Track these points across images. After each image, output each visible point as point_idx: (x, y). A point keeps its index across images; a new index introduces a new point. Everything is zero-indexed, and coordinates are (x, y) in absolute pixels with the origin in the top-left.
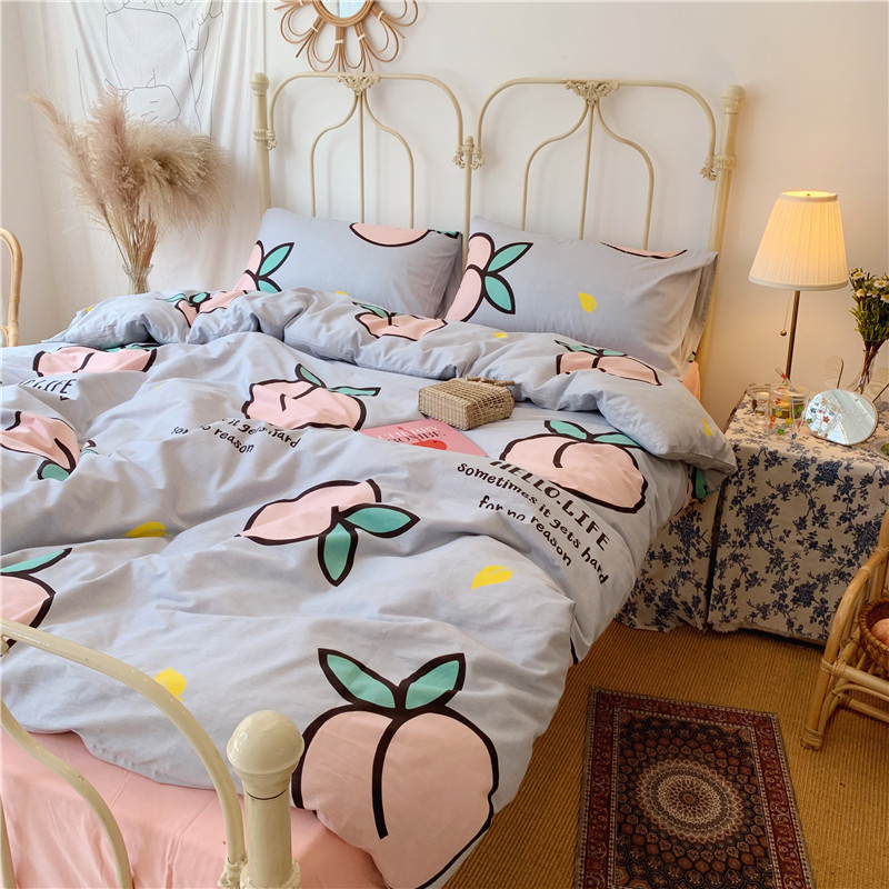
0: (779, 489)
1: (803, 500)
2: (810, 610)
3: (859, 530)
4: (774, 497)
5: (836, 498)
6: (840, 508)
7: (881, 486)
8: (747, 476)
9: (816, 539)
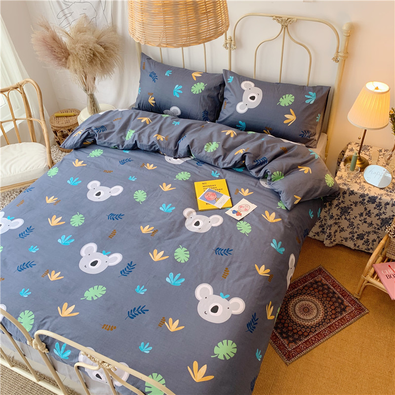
0: (353, 202)
1: (362, 208)
2: (363, 241)
3: (382, 219)
4: (351, 205)
5: (375, 208)
6: (376, 211)
7: (392, 206)
8: (342, 197)
9: (366, 220)
